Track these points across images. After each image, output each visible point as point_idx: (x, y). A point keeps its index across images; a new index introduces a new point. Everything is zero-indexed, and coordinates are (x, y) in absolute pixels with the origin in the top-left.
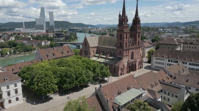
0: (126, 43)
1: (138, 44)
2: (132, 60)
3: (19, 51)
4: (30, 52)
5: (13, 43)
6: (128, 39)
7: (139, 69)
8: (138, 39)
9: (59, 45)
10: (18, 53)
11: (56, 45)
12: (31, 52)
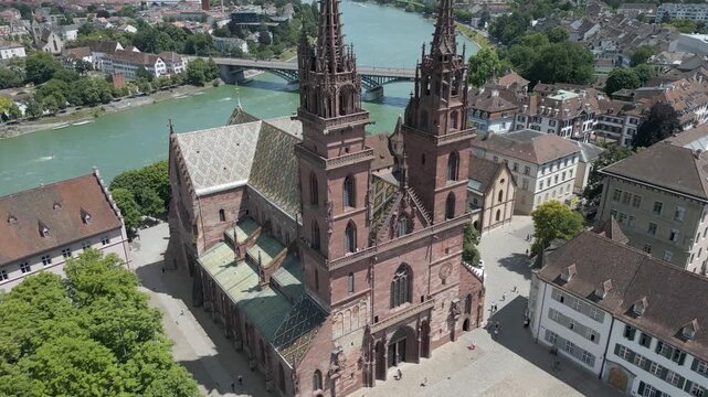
0: (351, 229)
1: (450, 214)
2: (403, 306)
3: (49, 104)
4: (100, 106)
5: (43, 66)
6: (367, 203)
7: (452, 339)
8: (450, 183)
9: (224, 72)
10: (48, 112)
11: (210, 75)
12: (103, 109)
